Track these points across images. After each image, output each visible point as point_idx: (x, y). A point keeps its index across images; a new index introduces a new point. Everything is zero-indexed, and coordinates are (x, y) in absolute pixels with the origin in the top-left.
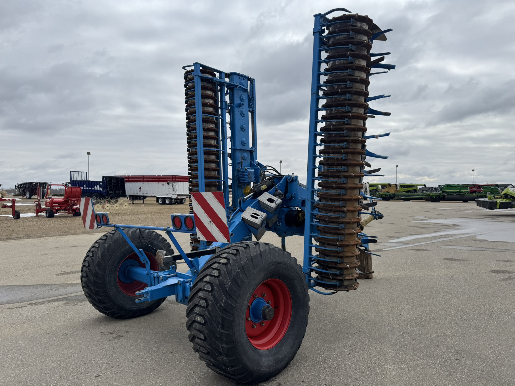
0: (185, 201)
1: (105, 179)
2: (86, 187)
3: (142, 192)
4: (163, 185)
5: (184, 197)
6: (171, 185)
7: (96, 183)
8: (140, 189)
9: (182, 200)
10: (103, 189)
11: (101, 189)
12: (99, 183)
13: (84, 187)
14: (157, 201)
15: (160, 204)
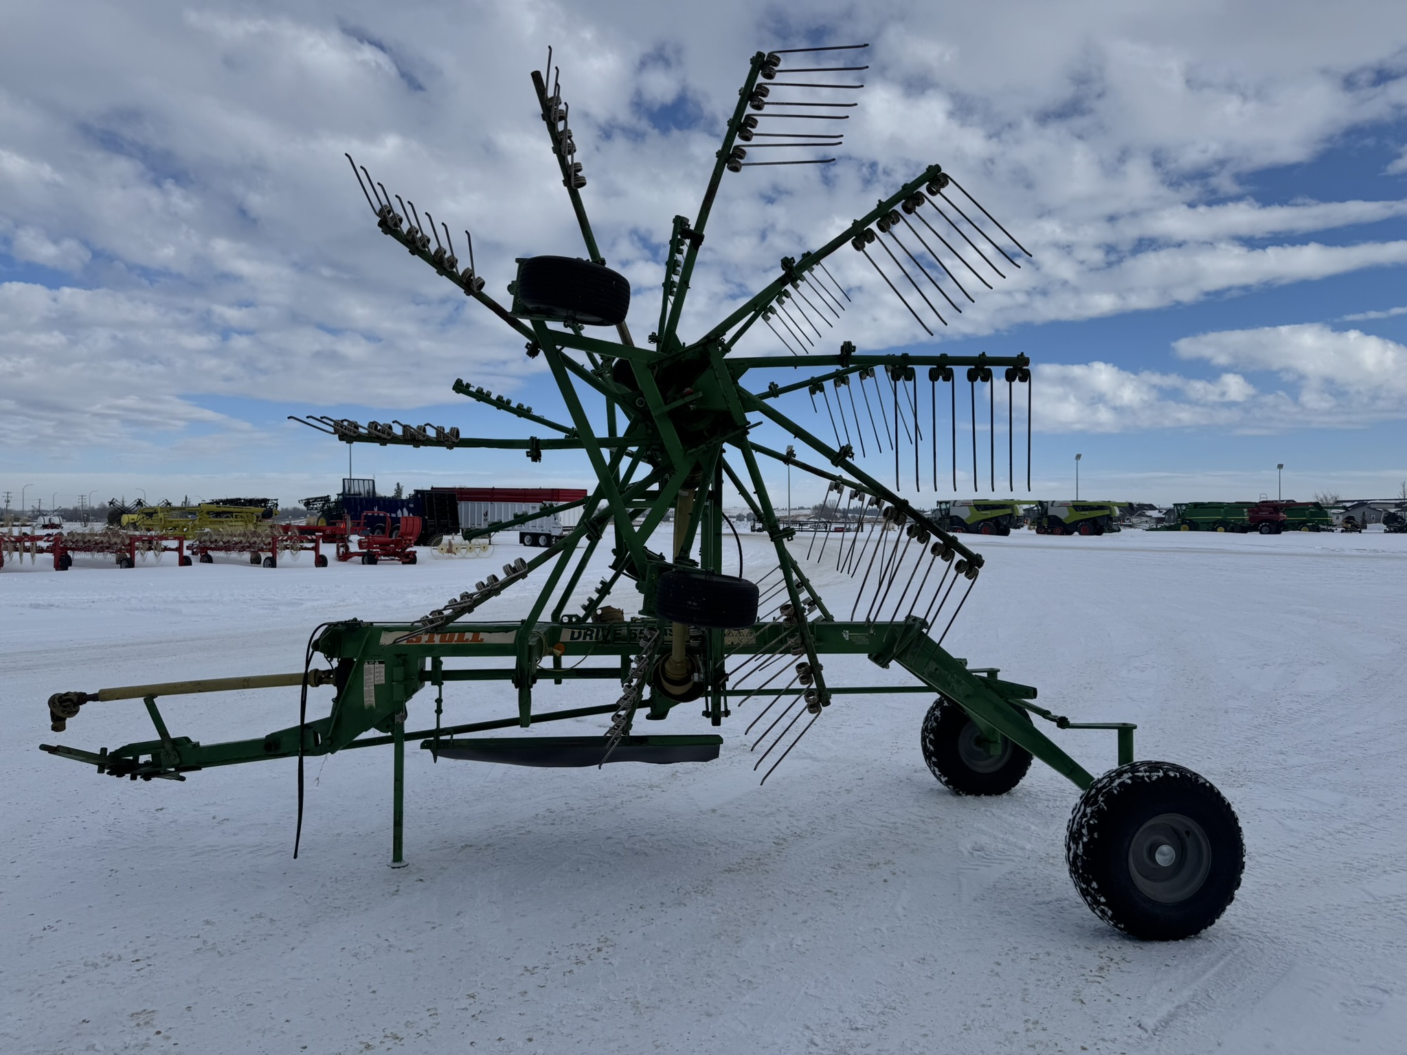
1: (419, 496)
2: (378, 510)
7: (399, 503)
8: (486, 515)
12: (406, 504)
14: (522, 541)
15: (525, 545)
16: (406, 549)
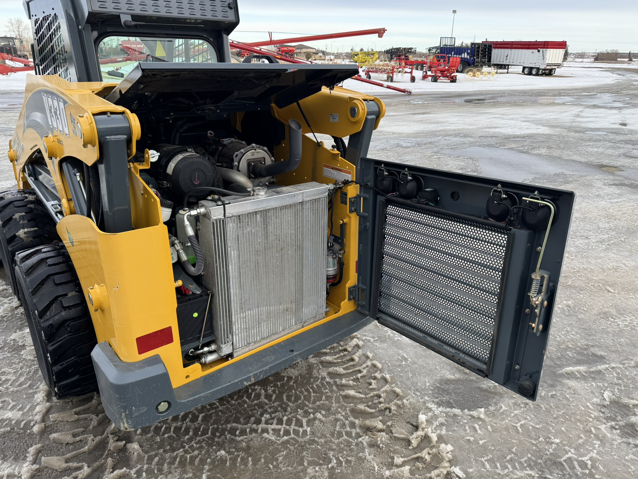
0: (554, 72)
1: (473, 46)
2: (454, 54)
3: (508, 61)
4: (533, 52)
5: (554, 67)
6: (541, 51)
7: (464, 50)
8: (507, 57)
9: (551, 70)
10: (470, 57)
11: (468, 57)
12: (466, 50)
13: (452, 54)
14: (523, 71)
15: (525, 74)
16: (451, 74)
